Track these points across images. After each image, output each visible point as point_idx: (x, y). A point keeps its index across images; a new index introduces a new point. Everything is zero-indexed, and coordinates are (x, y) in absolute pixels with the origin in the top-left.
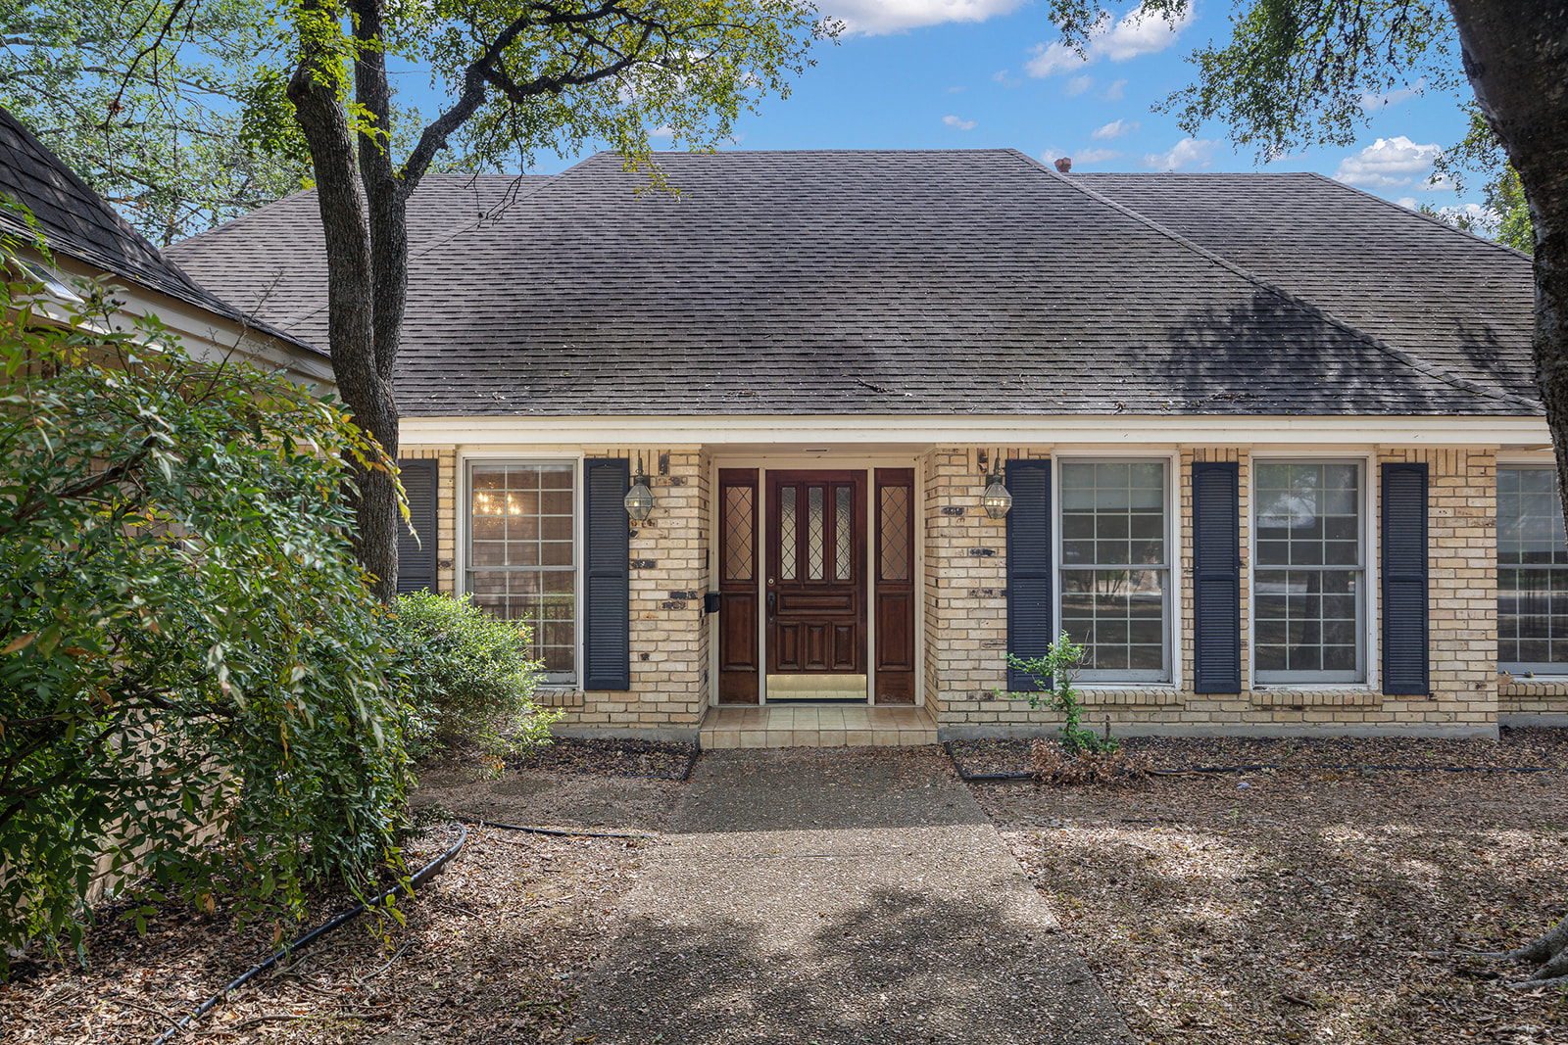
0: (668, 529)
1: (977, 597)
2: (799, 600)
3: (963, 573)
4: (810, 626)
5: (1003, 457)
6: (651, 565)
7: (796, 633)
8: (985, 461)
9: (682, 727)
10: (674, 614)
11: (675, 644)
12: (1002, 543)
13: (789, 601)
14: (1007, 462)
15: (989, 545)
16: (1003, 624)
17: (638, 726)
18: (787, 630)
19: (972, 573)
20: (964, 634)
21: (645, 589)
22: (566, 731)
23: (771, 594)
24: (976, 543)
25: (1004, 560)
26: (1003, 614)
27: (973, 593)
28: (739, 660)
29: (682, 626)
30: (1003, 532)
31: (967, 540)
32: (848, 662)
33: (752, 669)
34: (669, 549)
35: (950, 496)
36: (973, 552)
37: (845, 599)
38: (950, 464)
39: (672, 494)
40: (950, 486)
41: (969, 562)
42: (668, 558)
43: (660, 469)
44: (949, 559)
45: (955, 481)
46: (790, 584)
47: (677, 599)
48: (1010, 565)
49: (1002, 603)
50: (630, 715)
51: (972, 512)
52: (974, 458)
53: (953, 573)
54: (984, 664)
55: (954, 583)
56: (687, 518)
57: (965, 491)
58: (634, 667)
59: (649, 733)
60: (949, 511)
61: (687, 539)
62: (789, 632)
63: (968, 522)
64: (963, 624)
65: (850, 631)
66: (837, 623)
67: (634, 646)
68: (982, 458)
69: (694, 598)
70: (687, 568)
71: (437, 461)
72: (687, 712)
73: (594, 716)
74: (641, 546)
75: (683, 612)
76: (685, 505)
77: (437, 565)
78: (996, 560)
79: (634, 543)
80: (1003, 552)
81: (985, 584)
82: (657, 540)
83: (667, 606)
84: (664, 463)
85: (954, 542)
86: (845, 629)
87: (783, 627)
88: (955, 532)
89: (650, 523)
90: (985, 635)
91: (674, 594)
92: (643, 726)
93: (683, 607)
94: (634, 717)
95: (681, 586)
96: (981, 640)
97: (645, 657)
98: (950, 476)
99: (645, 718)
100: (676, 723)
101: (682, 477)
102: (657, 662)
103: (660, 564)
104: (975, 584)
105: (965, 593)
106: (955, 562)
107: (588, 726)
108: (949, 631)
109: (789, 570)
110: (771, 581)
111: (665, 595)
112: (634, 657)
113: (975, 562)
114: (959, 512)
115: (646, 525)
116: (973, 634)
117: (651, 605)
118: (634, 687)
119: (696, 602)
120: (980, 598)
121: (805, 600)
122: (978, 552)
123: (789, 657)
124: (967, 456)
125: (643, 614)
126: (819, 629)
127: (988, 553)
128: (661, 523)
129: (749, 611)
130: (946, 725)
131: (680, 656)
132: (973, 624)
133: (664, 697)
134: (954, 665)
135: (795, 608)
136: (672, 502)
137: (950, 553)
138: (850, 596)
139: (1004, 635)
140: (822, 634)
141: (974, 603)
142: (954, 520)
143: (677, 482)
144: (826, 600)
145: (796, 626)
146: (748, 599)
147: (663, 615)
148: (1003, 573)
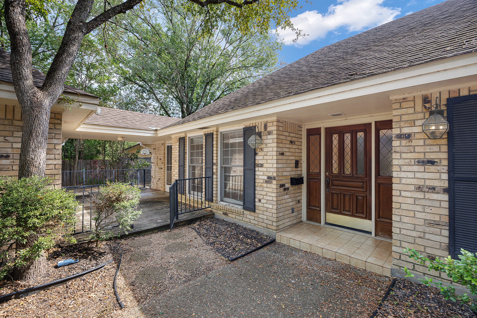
0: (267, 152)
1: (422, 191)
2: (340, 183)
3: (411, 175)
4: (344, 195)
5: (445, 97)
6: (262, 165)
7: (338, 196)
8: (429, 102)
9: (270, 230)
10: (269, 185)
11: (269, 197)
12: (445, 156)
13: (335, 182)
14: (449, 100)
15: (432, 157)
16: (446, 212)
17: (258, 226)
18: (334, 195)
19: (418, 175)
20: (412, 214)
21: (261, 175)
22: (239, 222)
23: (328, 179)
24: (421, 156)
25: (446, 168)
26: (446, 205)
27: (419, 188)
28: (314, 205)
29: (271, 190)
30: (445, 148)
31: (414, 154)
32: (363, 213)
33: (318, 209)
34: (267, 160)
35: (400, 128)
36: (419, 162)
37: (361, 184)
38: (401, 108)
39: (268, 138)
40: (401, 121)
41: (416, 168)
42: (267, 163)
43: (264, 129)
44: (400, 166)
45: (404, 118)
46: (337, 176)
47: (270, 179)
48: (451, 170)
49: (446, 197)
50: (256, 222)
51: (417, 136)
52: (419, 102)
53: (403, 175)
54: (427, 236)
55: (404, 181)
56: (273, 147)
57: (412, 123)
58: (257, 204)
59: (260, 230)
60: (400, 137)
61: (272, 156)
62: (335, 196)
63: (414, 143)
64: (411, 207)
65: (363, 199)
66: (357, 194)
67: (257, 196)
68: (426, 100)
69: (275, 179)
70: (272, 167)
71: (213, 133)
72: (272, 225)
73: (246, 219)
74: (259, 159)
75: (271, 185)
76: (272, 142)
77: (213, 164)
78: (439, 168)
79: (257, 158)
80: (445, 162)
81: (428, 183)
82: (263, 156)
83: (267, 182)
84: (266, 127)
85: (404, 155)
86: (361, 198)
87: (332, 194)
88: (405, 149)
89: (261, 150)
90: (429, 217)
91: (269, 178)
92: (259, 226)
93: (271, 183)
94: (256, 223)
95: (270, 174)
96: (425, 220)
97: (260, 201)
98: (401, 116)
99: (260, 224)
100: (268, 228)
101: (271, 131)
102: (263, 203)
103: (264, 165)
104: (421, 183)
105: (412, 188)
106: (404, 168)
107: (245, 222)
108: (400, 211)
109: (335, 169)
110: (327, 174)
111: (266, 178)
112: (257, 200)
113: (422, 168)
114: (408, 136)
115: (260, 151)
116: (418, 215)
117: (262, 181)
118: (257, 211)
119: (275, 181)
120: (425, 192)
121: (342, 183)
122: (423, 162)
123: (335, 207)
124: (414, 101)
125: (259, 184)
126: (348, 196)
127: (432, 162)
128: (265, 150)
129: (318, 185)
130: (398, 268)
131: (270, 202)
132: (419, 208)
133: (265, 217)
134: (403, 232)
135: (338, 186)
136: (268, 141)
137: (401, 162)
138: (364, 182)
139: (446, 219)
140: (350, 199)
141: (420, 195)
142: (404, 142)
143: (270, 133)
144: (352, 183)
145: (338, 194)
146: (318, 180)
147: (265, 185)
148: (445, 176)
